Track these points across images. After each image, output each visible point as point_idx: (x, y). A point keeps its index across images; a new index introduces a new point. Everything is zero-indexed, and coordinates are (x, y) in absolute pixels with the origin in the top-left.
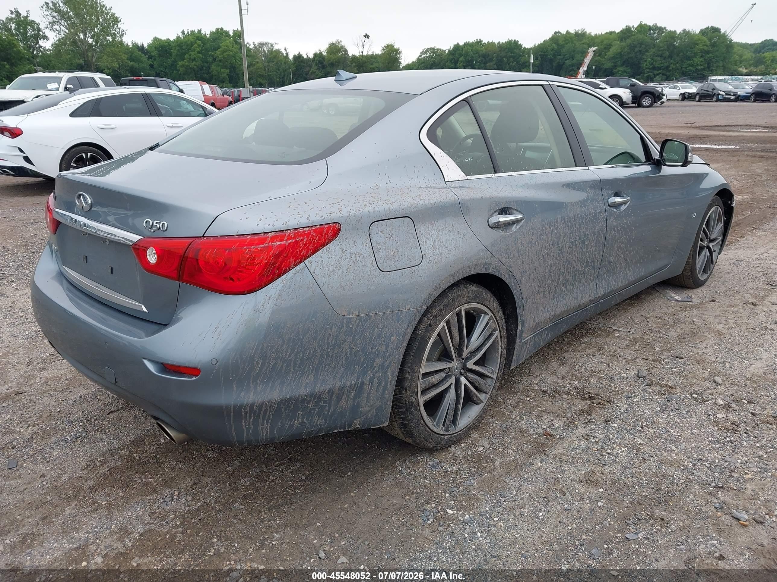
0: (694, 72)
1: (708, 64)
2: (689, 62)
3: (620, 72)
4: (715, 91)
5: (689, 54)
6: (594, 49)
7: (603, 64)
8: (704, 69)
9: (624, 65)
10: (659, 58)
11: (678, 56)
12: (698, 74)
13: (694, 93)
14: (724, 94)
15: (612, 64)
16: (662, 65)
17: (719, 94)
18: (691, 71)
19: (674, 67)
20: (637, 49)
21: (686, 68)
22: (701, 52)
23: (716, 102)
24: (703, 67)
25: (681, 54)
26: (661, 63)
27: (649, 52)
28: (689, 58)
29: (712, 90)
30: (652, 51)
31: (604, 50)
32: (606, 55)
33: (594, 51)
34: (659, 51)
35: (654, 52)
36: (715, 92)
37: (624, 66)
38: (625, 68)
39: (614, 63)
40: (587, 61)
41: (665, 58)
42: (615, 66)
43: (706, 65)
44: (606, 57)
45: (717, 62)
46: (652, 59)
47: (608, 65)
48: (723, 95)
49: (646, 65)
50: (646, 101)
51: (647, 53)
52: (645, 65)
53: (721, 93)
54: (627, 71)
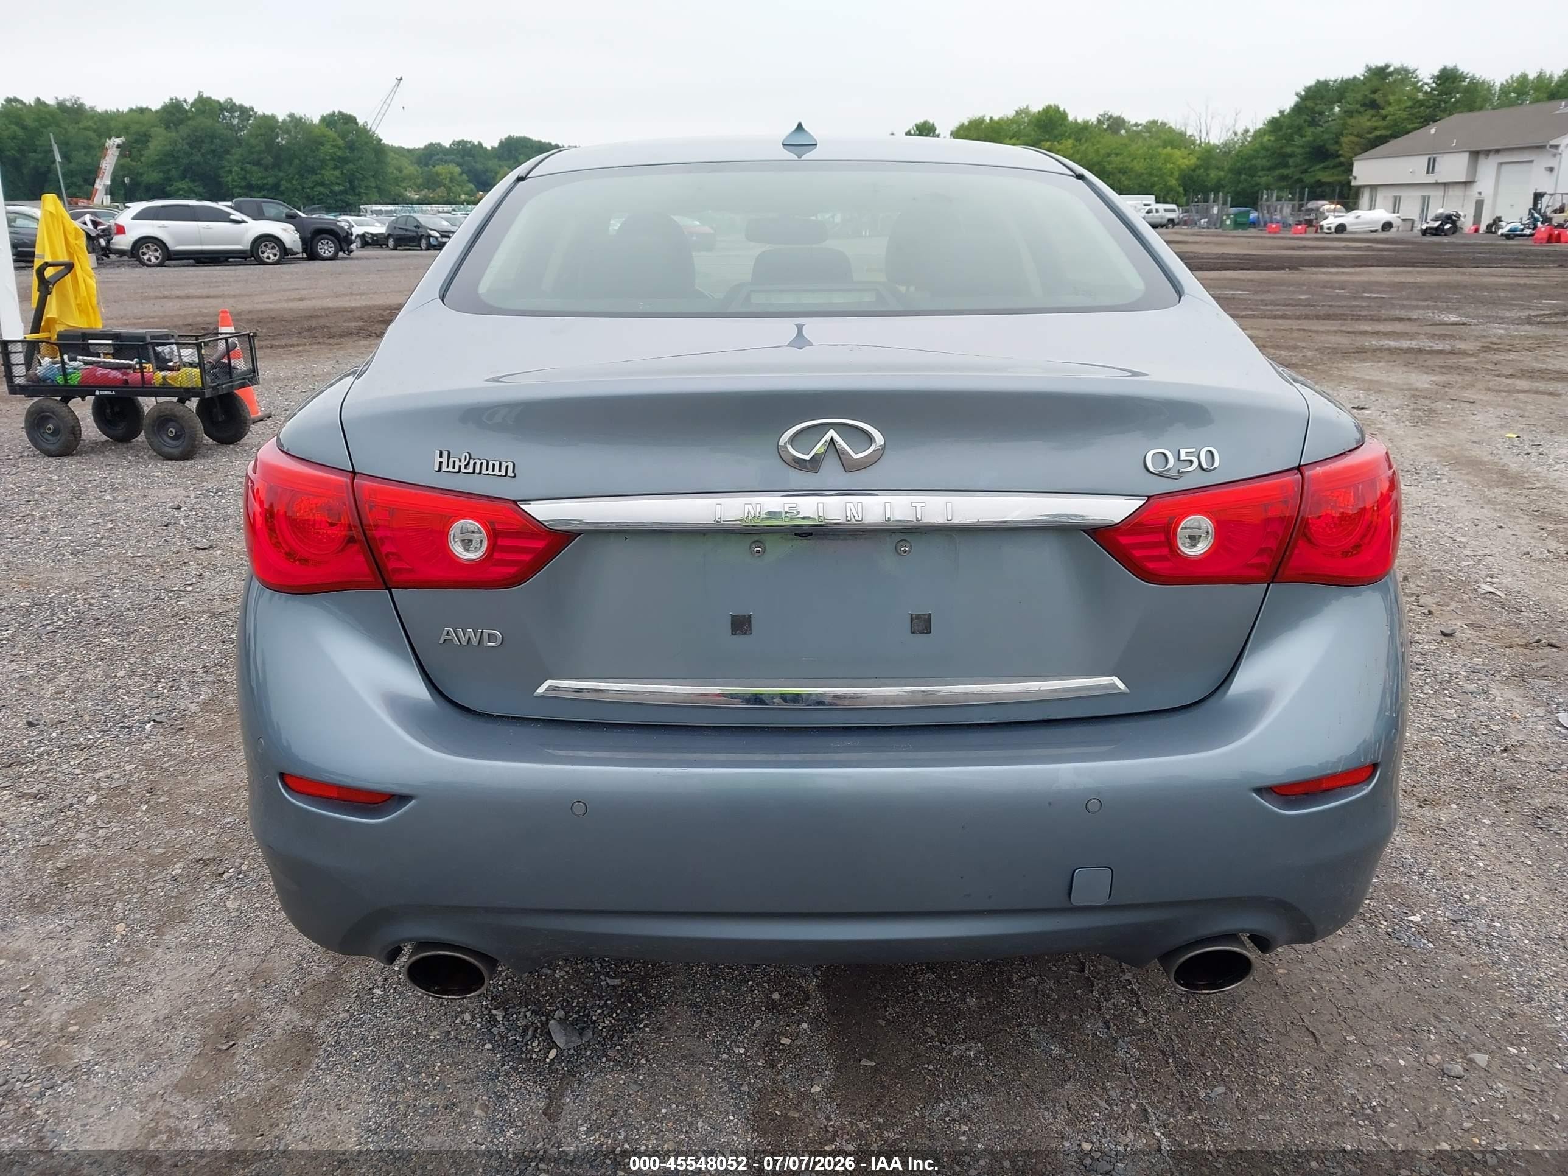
0: (328, 196)
1: (351, 182)
2: (314, 177)
3: (181, 192)
4: (420, 229)
5: (310, 161)
6: (119, 141)
7: (141, 175)
8: (345, 192)
9: (186, 177)
10: (255, 168)
11: (291, 164)
12: (336, 201)
13: (382, 234)
14: (438, 235)
15: (161, 175)
16: (265, 181)
17: (429, 236)
18: (320, 193)
19: (289, 185)
20: (205, 148)
21: (312, 188)
22: (332, 159)
23: (427, 249)
24: (341, 188)
25: (297, 161)
26: (262, 178)
27: (232, 155)
28: (313, 171)
29: (414, 229)
30: (237, 153)
31: (135, 145)
32: (142, 155)
33: (118, 146)
34: (252, 153)
35: (242, 155)
36: (421, 231)
37: (187, 180)
38: (191, 185)
39: (164, 172)
40: (109, 164)
41: (266, 169)
42: (168, 180)
43: (348, 185)
44: (143, 159)
45: (364, 178)
46: (242, 169)
47: (153, 177)
48: (437, 238)
49: (233, 180)
50: (325, 248)
51: (228, 156)
52: (230, 178)
53: (432, 233)
54: (196, 189)
